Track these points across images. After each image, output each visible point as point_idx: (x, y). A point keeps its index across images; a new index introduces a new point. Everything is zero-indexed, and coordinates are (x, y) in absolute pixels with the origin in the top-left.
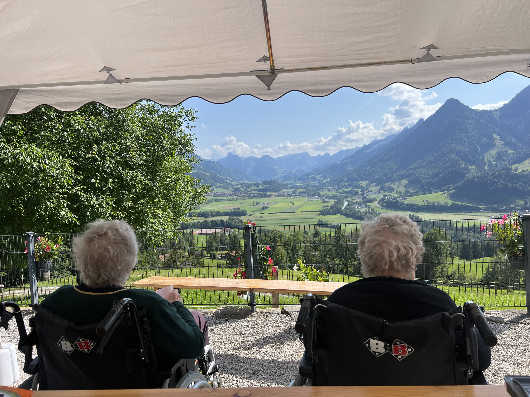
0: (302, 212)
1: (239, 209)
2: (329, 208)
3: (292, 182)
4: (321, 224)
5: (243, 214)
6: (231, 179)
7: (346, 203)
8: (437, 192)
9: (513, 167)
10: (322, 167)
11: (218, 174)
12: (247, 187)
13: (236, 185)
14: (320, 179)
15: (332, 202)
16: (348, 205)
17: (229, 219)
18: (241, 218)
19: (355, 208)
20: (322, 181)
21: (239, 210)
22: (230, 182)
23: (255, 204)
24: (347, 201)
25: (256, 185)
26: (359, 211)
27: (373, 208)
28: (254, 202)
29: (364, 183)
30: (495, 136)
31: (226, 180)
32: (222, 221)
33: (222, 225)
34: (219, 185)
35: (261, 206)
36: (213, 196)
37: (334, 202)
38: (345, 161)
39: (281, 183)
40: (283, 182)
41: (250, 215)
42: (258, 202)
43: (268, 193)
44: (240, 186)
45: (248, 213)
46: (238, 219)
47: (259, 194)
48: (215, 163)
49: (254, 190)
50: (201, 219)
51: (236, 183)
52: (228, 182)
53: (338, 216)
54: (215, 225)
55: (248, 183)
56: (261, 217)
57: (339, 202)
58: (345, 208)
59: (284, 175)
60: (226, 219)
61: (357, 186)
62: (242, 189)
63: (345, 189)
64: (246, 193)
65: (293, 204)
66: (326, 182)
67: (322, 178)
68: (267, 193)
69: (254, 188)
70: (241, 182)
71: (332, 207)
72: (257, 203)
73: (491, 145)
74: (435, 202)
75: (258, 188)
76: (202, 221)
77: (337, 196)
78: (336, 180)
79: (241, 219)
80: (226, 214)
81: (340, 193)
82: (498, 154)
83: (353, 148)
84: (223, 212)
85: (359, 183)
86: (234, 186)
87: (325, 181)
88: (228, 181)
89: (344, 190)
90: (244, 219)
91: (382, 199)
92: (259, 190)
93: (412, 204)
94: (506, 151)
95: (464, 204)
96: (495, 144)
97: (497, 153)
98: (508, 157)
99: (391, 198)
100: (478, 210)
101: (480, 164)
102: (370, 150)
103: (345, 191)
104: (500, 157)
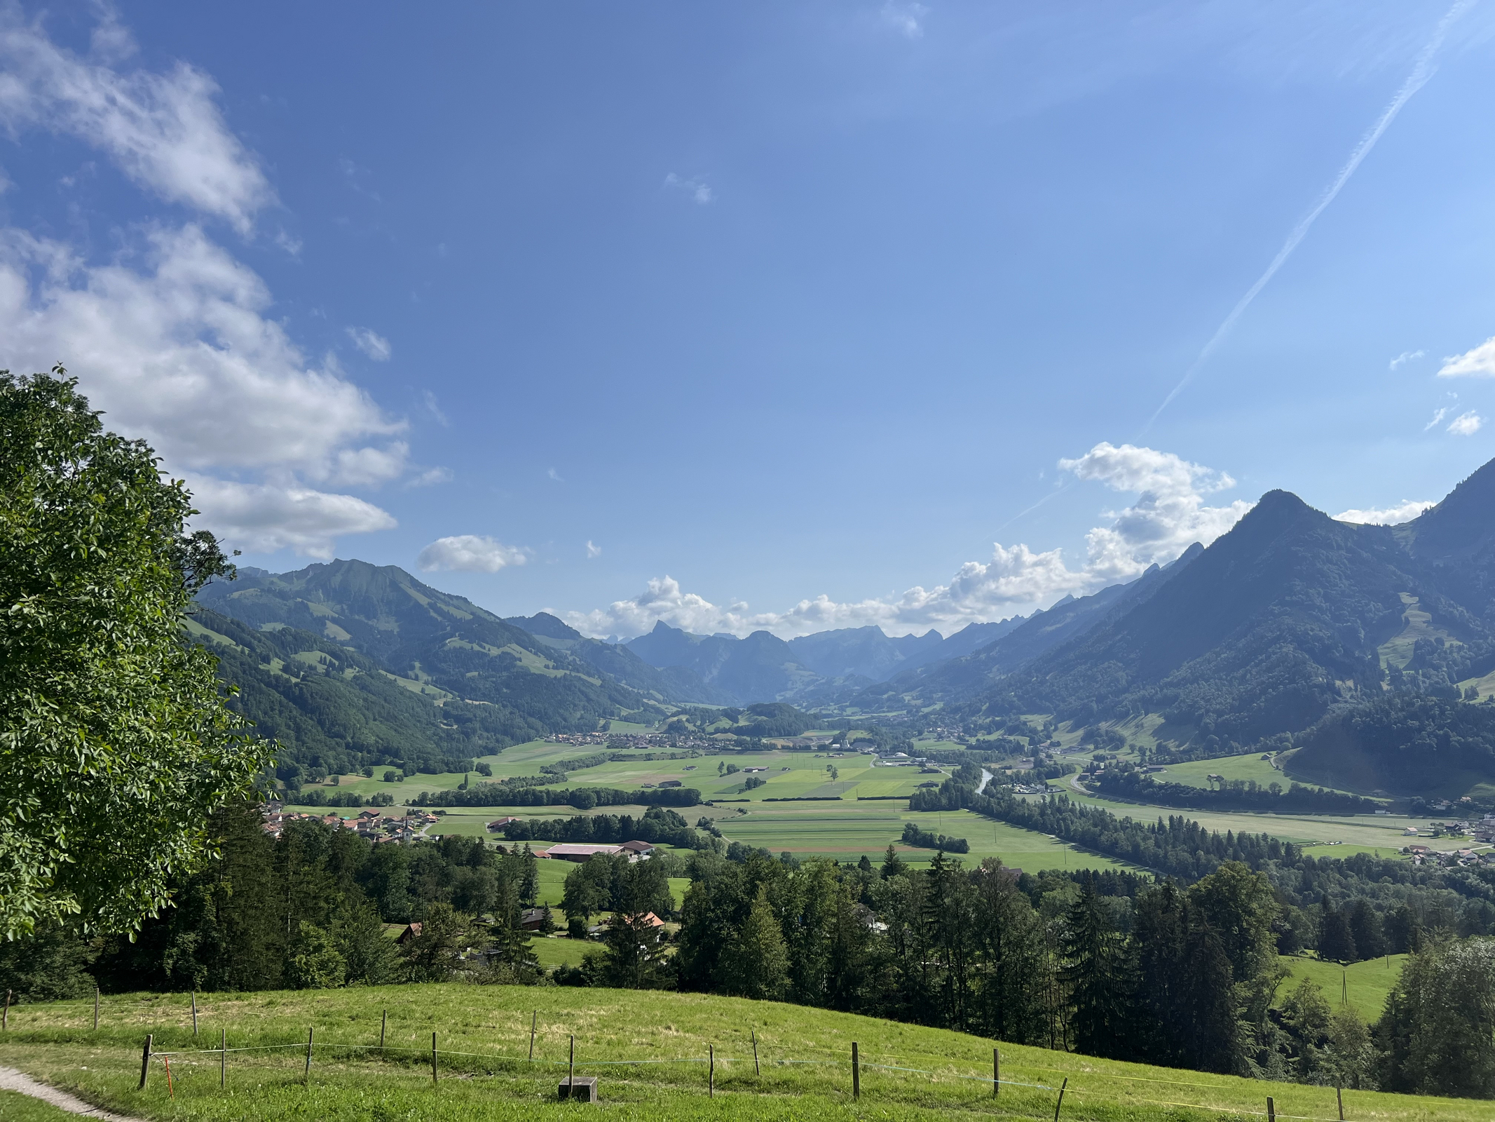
0: (859, 799)
1: (679, 784)
2: (936, 789)
3: (833, 709)
4: (914, 837)
5: (689, 799)
6: (661, 698)
7: (987, 777)
8: (1246, 753)
9: (1464, 686)
10: (919, 671)
11: (624, 682)
12: (703, 722)
13: (674, 715)
14: (913, 702)
15: (946, 773)
16: (993, 783)
17: (647, 815)
18: (681, 812)
19: (1012, 791)
20: (918, 709)
21: (676, 788)
22: (658, 705)
23: (725, 771)
24: (989, 770)
25: (732, 715)
26: (1024, 800)
27: (1063, 794)
28: (722, 764)
29: (1037, 721)
30: (1405, 598)
31: (645, 700)
32: (626, 821)
33: (624, 832)
34: (625, 712)
35: (741, 778)
36: (606, 744)
37: (953, 773)
38: (983, 656)
39: (803, 710)
40: (808, 708)
41: (709, 804)
42: (733, 766)
43: (764, 741)
44: (684, 718)
45: (704, 797)
46: (674, 815)
47: (738, 743)
48: (618, 651)
49: (725, 731)
50: (565, 813)
51: (675, 709)
52: (653, 707)
53: (963, 813)
54: (603, 831)
55: (707, 711)
56: (740, 810)
57: (968, 773)
58: (985, 792)
59: (811, 688)
60: (637, 812)
61: (1017, 729)
62: (690, 727)
63: (984, 735)
64: (701, 739)
65: (834, 776)
66: (930, 713)
67: (919, 702)
68: (760, 740)
69: (725, 723)
70: (688, 705)
71: (945, 787)
72: (732, 770)
73: (1395, 623)
74: (1243, 783)
75: (735, 725)
76: (568, 819)
77: (962, 754)
78: (957, 710)
79: (680, 815)
80: (640, 799)
81: (970, 747)
82: (1415, 650)
83: (1005, 620)
84: (630, 791)
85: (1023, 718)
86: (668, 717)
87: (926, 710)
88: (652, 702)
89: (980, 737)
90: (690, 815)
91: (1091, 769)
92: (739, 731)
93: (1177, 786)
94: (1440, 641)
95: (1326, 790)
96: (1407, 619)
97: (1413, 647)
98: (1445, 659)
99: (1117, 766)
100: (1369, 808)
101: (1367, 674)
102: (1053, 628)
103: (984, 741)
104: (1422, 656)
